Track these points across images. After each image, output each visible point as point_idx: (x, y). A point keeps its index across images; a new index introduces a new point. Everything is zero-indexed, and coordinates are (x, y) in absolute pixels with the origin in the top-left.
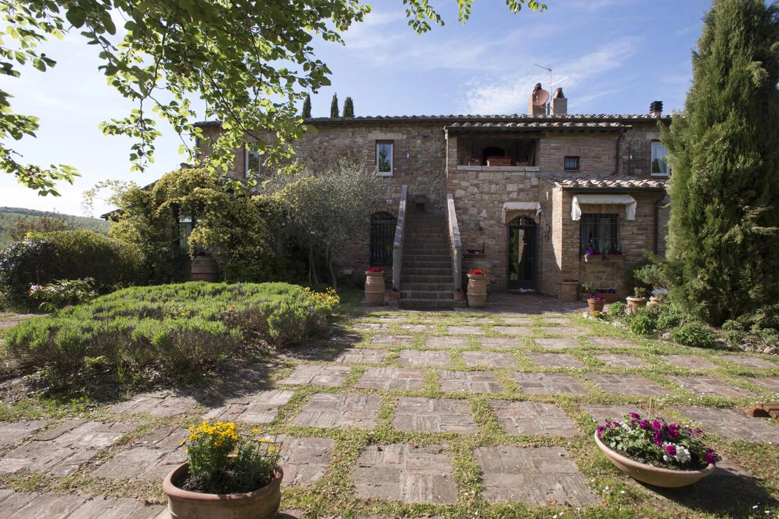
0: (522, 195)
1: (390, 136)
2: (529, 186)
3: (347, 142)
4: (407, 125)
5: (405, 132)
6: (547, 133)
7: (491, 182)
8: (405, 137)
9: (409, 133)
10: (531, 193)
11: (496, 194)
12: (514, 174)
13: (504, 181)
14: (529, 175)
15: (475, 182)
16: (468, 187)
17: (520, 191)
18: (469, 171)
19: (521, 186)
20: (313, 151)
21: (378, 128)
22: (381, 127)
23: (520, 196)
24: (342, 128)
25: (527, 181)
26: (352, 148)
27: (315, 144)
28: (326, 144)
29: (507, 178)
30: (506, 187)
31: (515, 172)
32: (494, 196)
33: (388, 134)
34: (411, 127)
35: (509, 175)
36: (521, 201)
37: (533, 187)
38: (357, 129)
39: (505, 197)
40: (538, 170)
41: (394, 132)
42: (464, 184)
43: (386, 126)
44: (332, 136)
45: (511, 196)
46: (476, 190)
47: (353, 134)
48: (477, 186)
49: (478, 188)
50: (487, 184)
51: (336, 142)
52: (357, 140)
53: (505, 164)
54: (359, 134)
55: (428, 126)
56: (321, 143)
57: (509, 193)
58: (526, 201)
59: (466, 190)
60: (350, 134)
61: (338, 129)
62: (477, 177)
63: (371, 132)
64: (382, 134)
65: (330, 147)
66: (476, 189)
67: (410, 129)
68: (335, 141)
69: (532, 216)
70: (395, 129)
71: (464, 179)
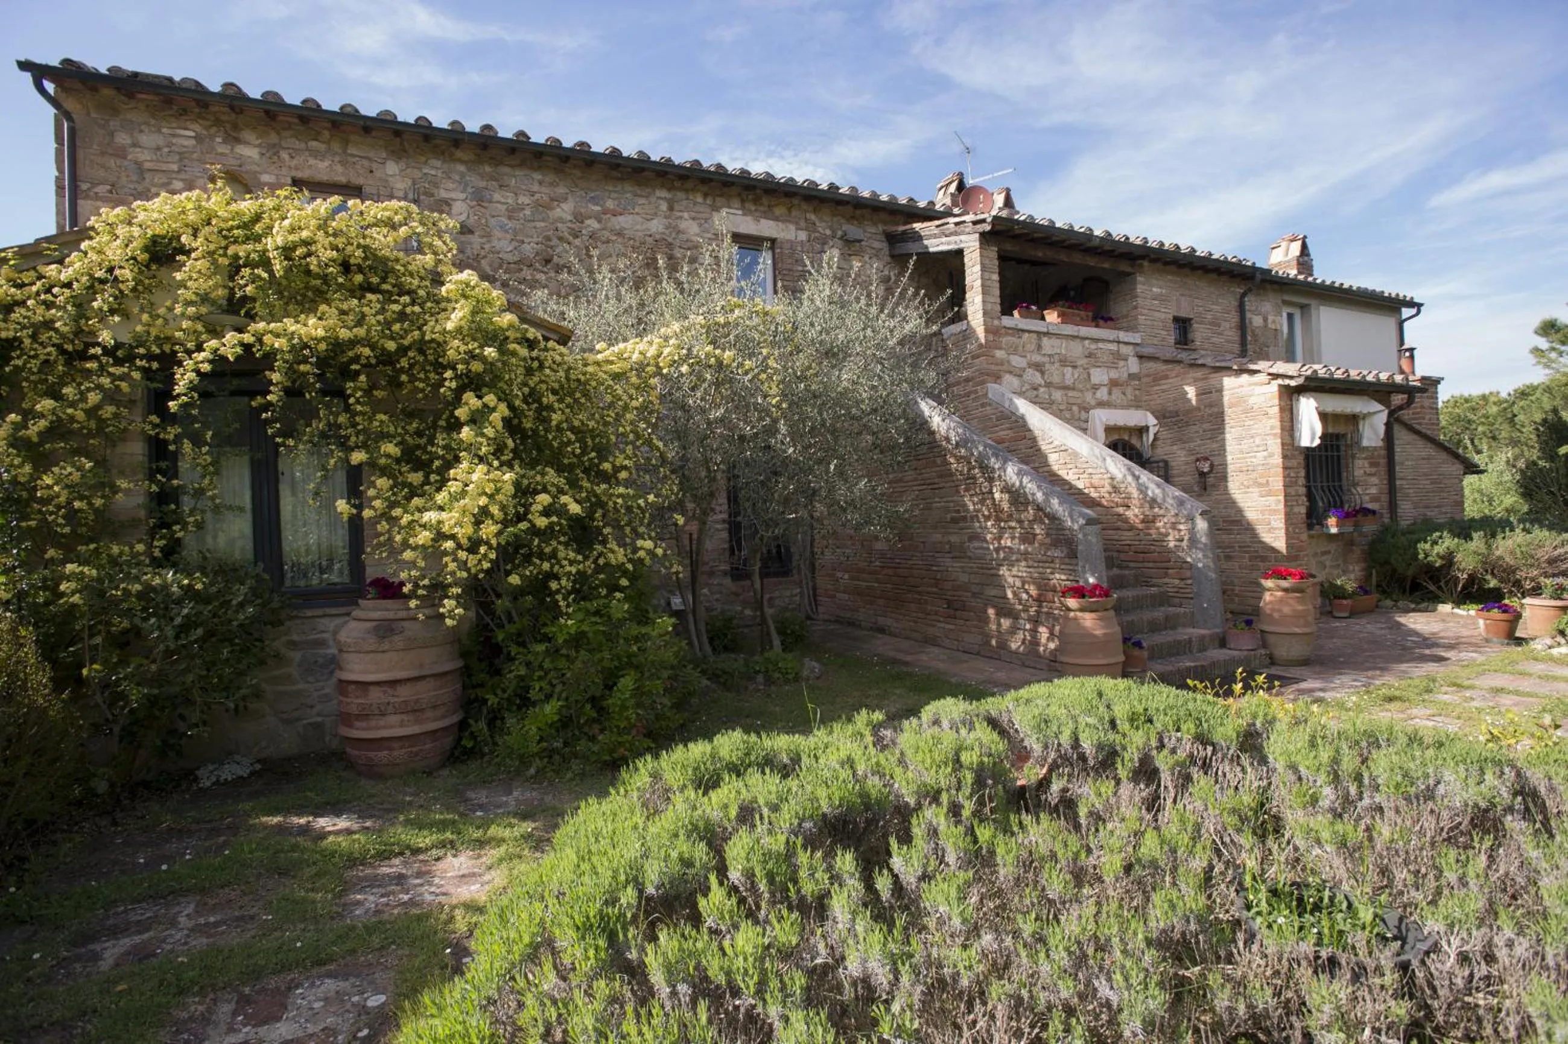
0: (1117, 392)
1: (766, 228)
2: (1126, 375)
3: (657, 226)
4: (804, 206)
5: (803, 224)
6: (1146, 263)
7: (1064, 362)
8: (803, 236)
9: (811, 227)
10: (1129, 390)
11: (1073, 389)
12: (1100, 345)
13: (1085, 361)
14: (1125, 350)
15: (1036, 358)
16: (1024, 370)
17: (1114, 383)
18: (1023, 331)
19: (1114, 374)
20: (555, 241)
21: (736, 203)
22: (743, 201)
23: (1114, 397)
24: (639, 184)
25: (1122, 363)
26: (670, 245)
27: (561, 220)
28: (593, 224)
29: (1090, 355)
30: (1089, 375)
31: (1103, 341)
32: (1071, 393)
33: (763, 221)
34: (815, 211)
35: (1093, 346)
36: (1115, 407)
37: (1132, 376)
38: (680, 195)
39: (1089, 397)
40: (1139, 341)
41: (776, 219)
42: (1017, 361)
43: (756, 201)
44: (610, 204)
45: (1099, 394)
46: (1038, 379)
47: (671, 208)
48: (1039, 367)
49: (1043, 373)
50: (1057, 365)
51: (623, 221)
52: (683, 225)
53: (1082, 322)
54: (687, 209)
55: (853, 217)
56: (579, 218)
57: (1095, 388)
58: (1123, 407)
59: (1020, 376)
60: (664, 206)
61: (628, 187)
62: (1039, 347)
63: (717, 209)
64: (749, 218)
65: (606, 234)
66: (1038, 374)
67: (813, 217)
68: (621, 219)
69: (1134, 441)
70: (778, 211)
71: (1015, 352)
